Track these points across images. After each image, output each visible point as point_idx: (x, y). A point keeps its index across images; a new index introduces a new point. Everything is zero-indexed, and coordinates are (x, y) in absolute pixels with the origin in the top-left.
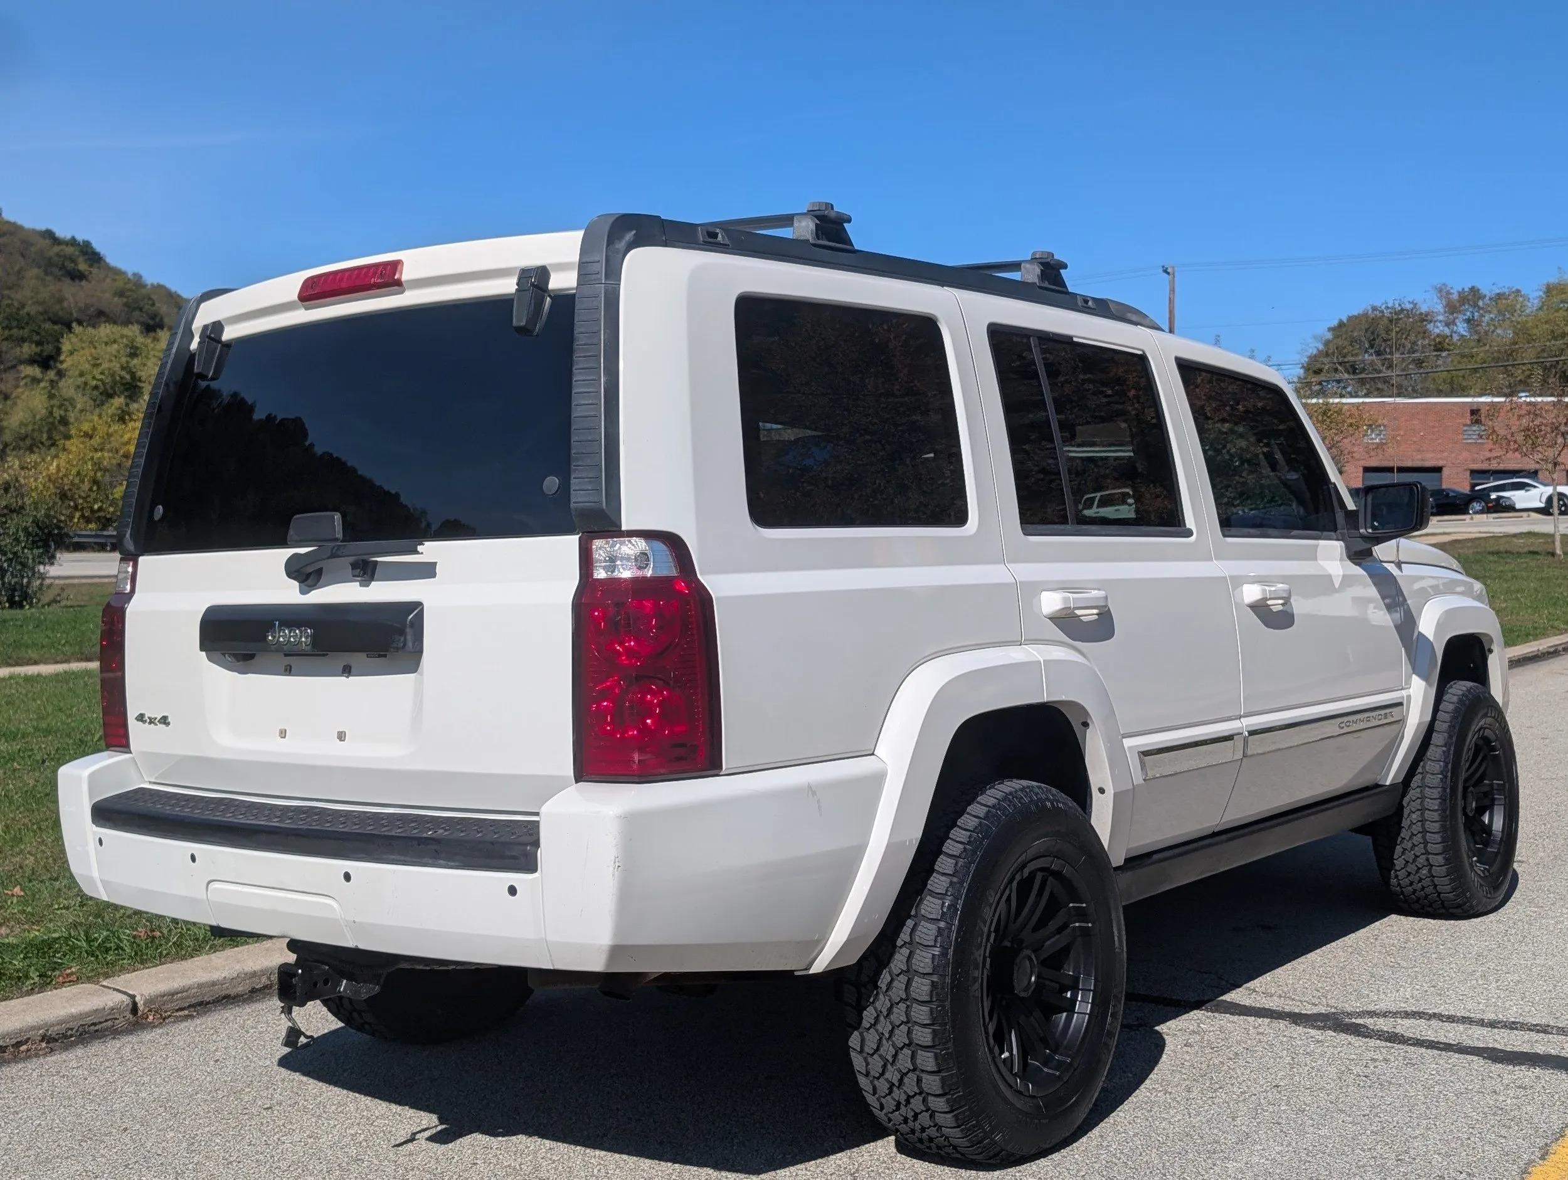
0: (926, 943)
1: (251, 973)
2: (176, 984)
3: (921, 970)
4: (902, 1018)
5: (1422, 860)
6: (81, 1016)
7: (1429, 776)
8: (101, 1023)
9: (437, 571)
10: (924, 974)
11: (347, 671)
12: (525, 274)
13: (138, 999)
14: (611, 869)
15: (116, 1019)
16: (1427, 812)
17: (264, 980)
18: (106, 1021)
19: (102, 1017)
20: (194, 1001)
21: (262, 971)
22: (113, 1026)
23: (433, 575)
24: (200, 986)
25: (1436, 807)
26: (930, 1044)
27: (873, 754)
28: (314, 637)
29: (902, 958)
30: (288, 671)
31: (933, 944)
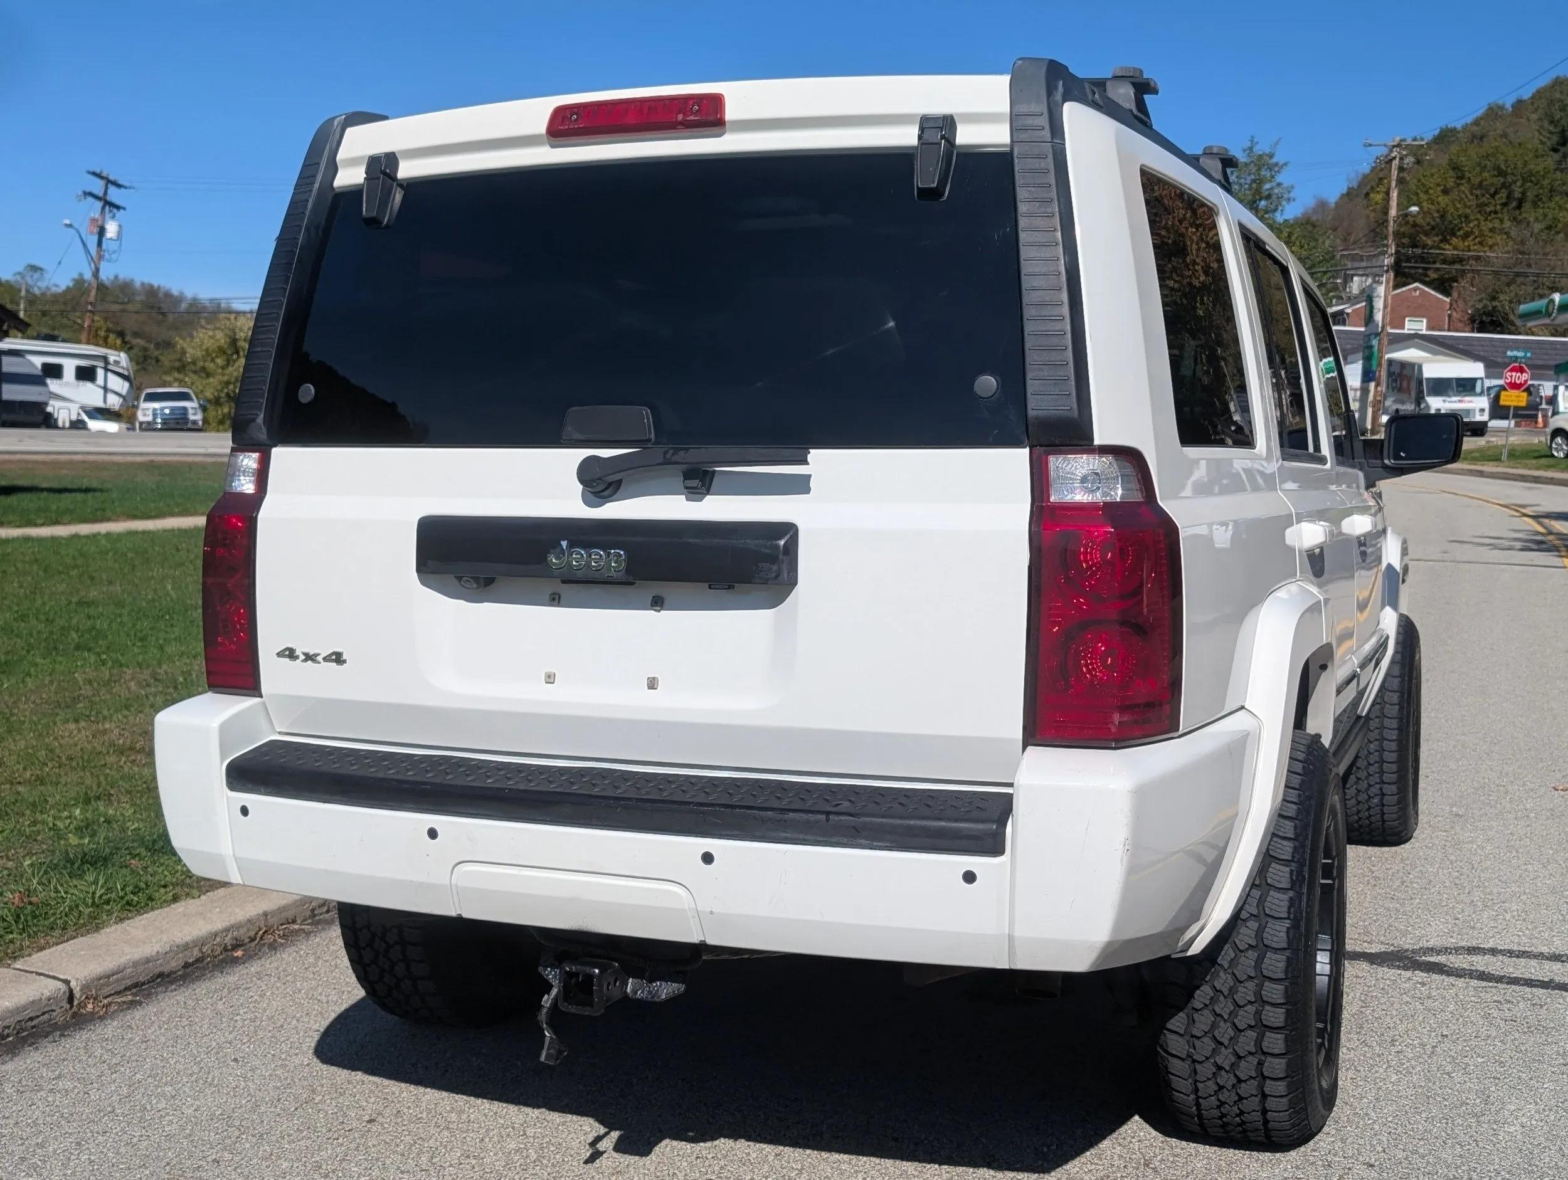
0: (1277, 915)
1: (184, 946)
2: (108, 964)
3: (1275, 945)
4: (1249, 998)
5: (1375, 790)
6: (18, 1010)
7: (1387, 706)
8: (38, 1017)
9: (811, 485)
10: (1276, 949)
11: (658, 603)
12: (927, 123)
13: (73, 984)
14: (1120, 853)
15: (53, 1011)
16: (1385, 742)
17: (196, 953)
18: (44, 1014)
19: (38, 1010)
20: (129, 982)
21: (193, 941)
22: (50, 1020)
23: (807, 490)
24: (136, 964)
25: (1394, 738)
26: (1282, 1025)
27: (1243, 708)
28: (630, 560)
29: (1249, 932)
30: (555, 600)
31: (1286, 916)
